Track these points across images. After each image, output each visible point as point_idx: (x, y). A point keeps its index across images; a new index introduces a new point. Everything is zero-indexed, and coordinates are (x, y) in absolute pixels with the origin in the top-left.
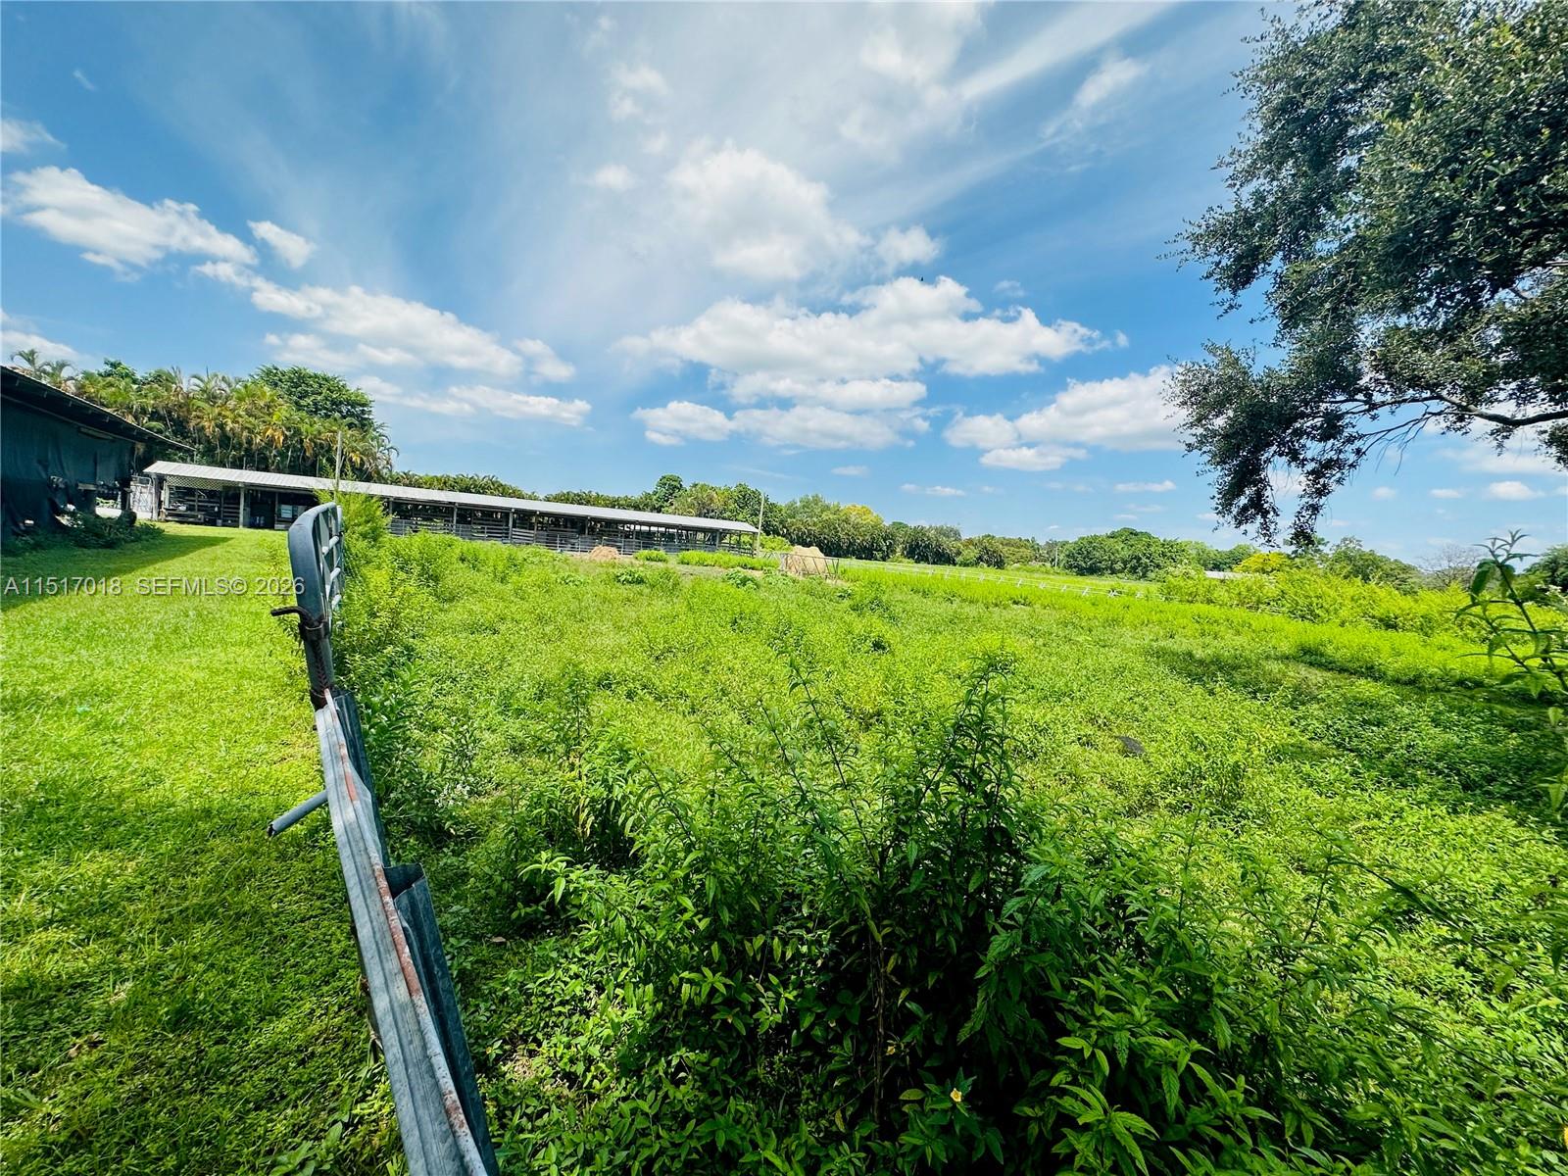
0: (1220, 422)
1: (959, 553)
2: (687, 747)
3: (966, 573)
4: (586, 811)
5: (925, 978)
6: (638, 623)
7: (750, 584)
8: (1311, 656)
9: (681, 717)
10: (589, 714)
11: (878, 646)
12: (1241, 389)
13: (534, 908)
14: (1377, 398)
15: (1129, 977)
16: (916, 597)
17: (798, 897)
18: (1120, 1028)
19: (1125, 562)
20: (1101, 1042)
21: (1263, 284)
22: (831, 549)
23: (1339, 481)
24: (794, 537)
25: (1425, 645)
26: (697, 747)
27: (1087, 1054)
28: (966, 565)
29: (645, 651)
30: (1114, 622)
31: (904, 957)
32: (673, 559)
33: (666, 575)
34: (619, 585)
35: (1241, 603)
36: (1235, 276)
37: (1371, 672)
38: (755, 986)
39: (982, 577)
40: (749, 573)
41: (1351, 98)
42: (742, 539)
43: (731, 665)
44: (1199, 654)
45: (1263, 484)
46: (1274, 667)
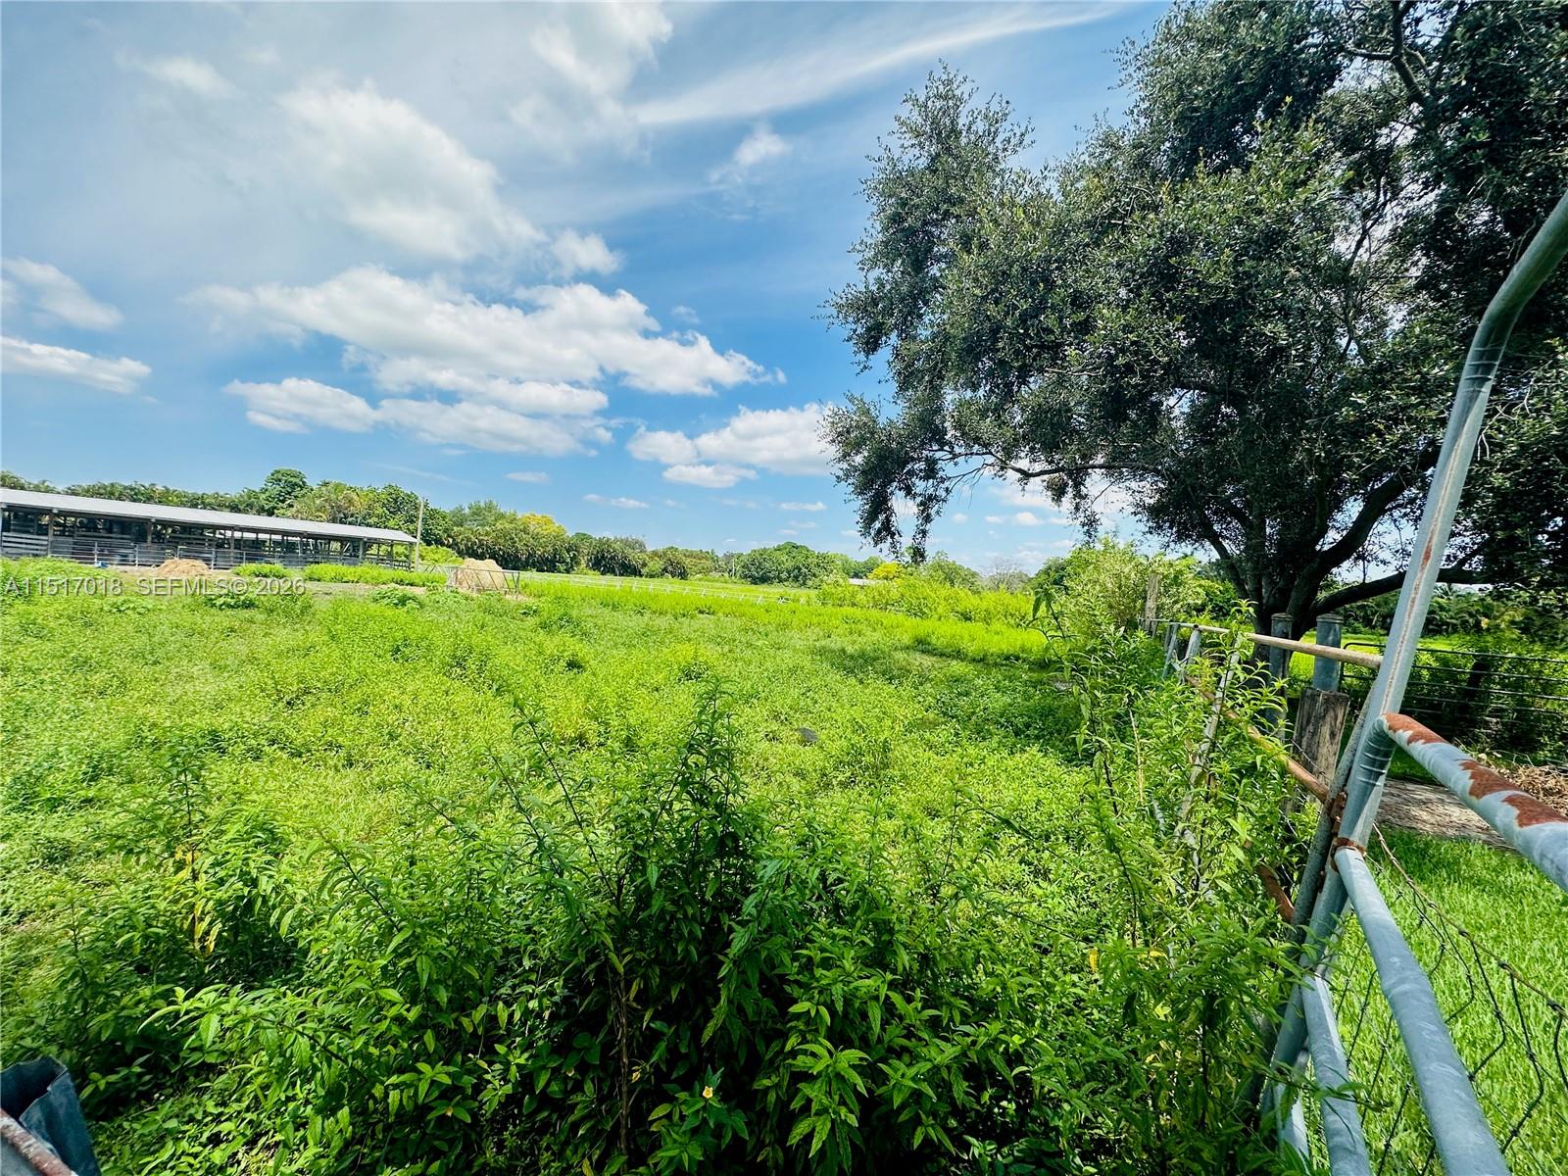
0: (859, 459)
1: (644, 565)
2: (345, 808)
3: (653, 585)
4: (208, 919)
5: (669, 993)
6: (252, 660)
7: (410, 604)
8: (922, 645)
9: (331, 773)
10: (204, 789)
11: (573, 665)
12: (872, 433)
13: (124, 1072)
14: (957, 450)
15: (834, 937)
16: (606, 611)
17: (516, 951)
18: (835, 982)
19: (789, 572)
20: (822, 999)
21: (884, 353)
22: (509, 561)
23: (938, 512)
24: (462, 547)
25: (987, 631)
26: (361, 806)
27: (813, 1013)
28: (652, 576)
29: (269, 696)
30: (784, 626)
31: (645, 978)
32: (295, 574)
33: (291, 596)
34: (213, 611)
35: (875, 605)
36: (867, 343)
37: (958, 655)
38: (475, 1064)
39: (669, 588)
40: (409, 591)
41: (936, 223)
42: (395, 550)
43: (397, 702)
44: (850, 650)
45: (889, 511)
46: (900, 656)
